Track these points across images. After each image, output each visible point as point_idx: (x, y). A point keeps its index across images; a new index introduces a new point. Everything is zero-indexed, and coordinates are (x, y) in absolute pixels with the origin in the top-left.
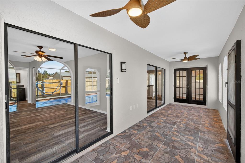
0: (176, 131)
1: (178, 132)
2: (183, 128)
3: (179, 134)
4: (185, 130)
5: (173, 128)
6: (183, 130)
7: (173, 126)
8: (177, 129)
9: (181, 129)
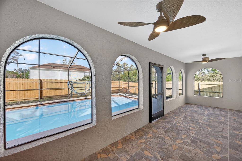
0: (192, 130)
1: (189, 129)
2: (182, 133)
3: (189, 128)
4: (181, 131)
5: (195, 134)
6: (183, 131)
7: (195, 136)
8: (191, 132)
9: (186, 132)
